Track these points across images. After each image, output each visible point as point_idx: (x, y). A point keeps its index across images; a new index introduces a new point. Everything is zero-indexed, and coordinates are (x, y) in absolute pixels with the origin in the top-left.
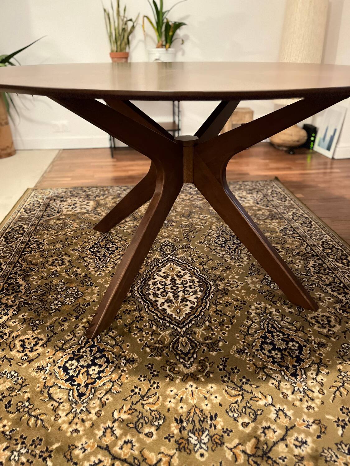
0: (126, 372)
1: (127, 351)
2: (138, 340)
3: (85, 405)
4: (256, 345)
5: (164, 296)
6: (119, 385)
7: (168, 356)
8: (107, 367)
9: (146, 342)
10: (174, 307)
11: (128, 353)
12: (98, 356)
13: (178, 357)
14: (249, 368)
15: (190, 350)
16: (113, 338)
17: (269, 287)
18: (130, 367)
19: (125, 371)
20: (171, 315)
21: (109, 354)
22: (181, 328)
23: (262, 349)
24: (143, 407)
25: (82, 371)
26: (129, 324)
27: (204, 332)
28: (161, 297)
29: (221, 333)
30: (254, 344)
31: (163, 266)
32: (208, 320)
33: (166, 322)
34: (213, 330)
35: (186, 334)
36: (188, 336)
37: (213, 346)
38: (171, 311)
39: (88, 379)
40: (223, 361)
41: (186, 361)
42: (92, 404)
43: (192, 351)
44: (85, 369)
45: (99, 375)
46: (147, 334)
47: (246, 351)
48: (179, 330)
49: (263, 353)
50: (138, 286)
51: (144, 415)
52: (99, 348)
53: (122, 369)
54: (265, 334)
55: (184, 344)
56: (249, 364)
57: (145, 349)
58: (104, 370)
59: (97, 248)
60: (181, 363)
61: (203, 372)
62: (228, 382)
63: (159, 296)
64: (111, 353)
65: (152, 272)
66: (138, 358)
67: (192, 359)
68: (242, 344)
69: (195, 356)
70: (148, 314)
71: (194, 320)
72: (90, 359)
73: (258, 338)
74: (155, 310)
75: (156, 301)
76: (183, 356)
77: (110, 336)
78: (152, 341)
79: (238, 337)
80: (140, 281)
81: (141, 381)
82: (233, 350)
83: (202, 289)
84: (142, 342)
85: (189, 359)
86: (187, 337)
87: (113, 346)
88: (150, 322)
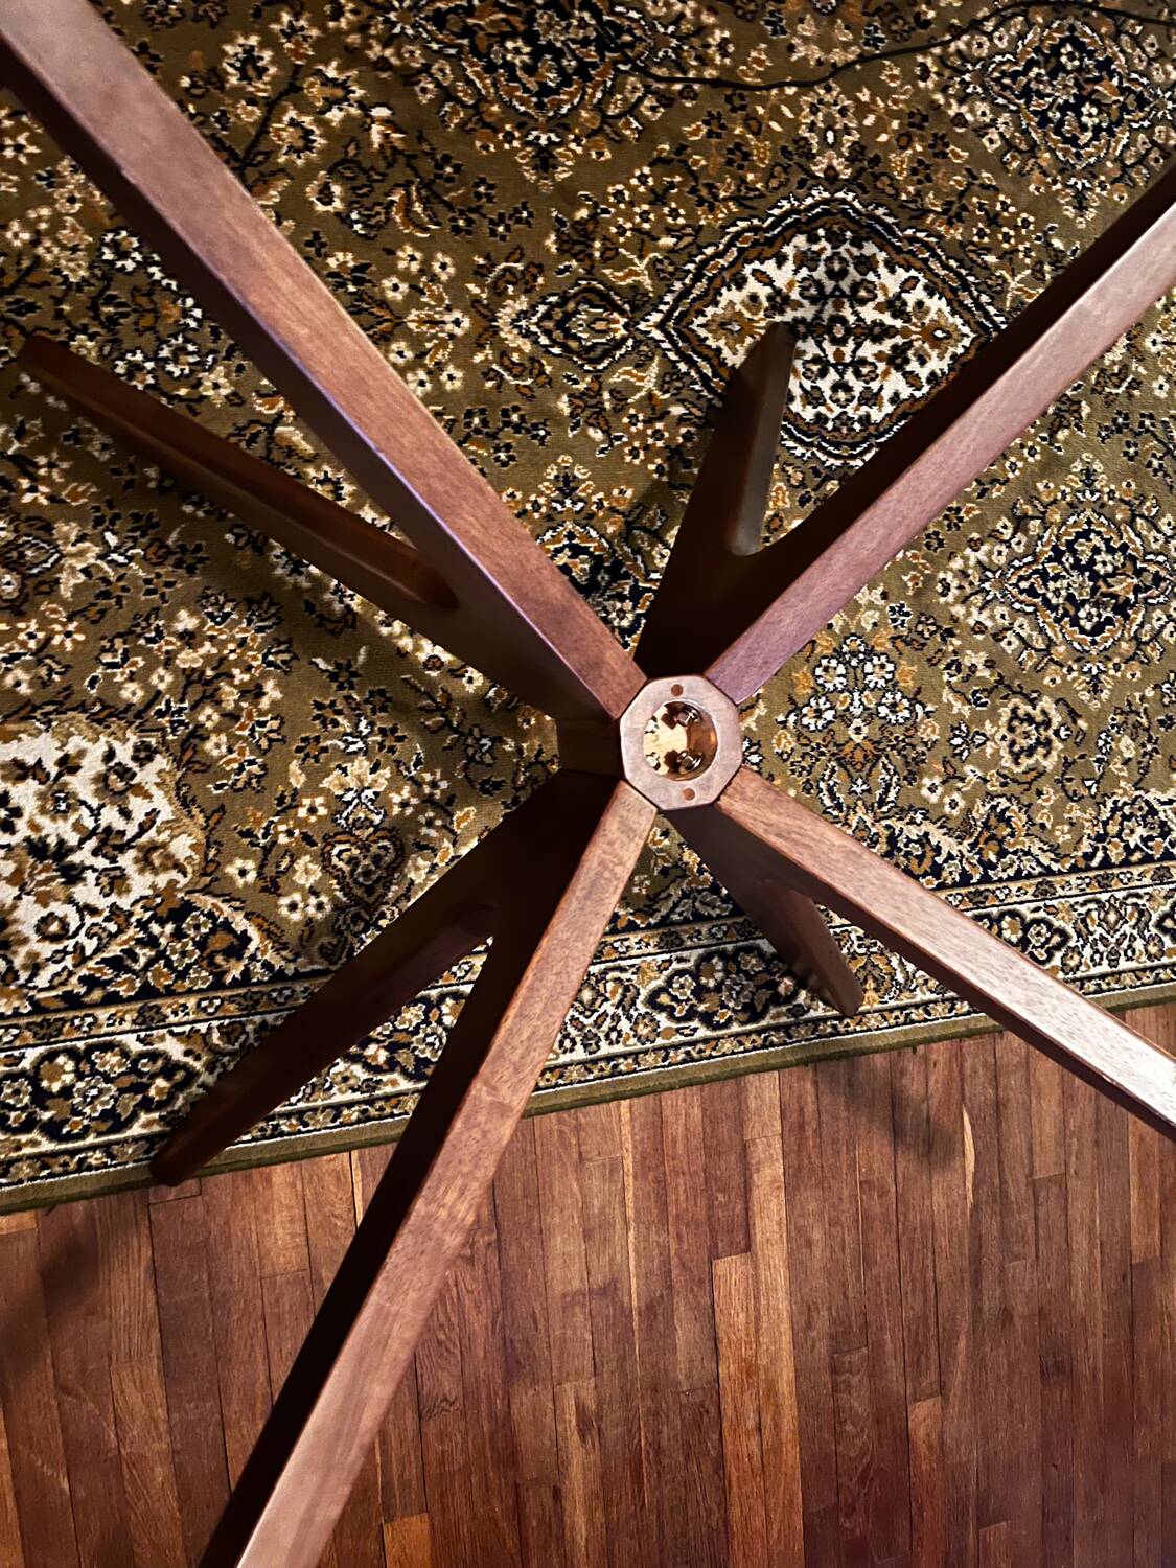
0: (507, 146)
1: (579, 150)
2: (620, 187)
3: (410, 32)
4: (590, 539)
5: (804, 289)
6: (466, 124)
7: (561, 272)
8: (526, 90)
9: (612, 210)
10: (748, 315)
11: (573, 152)
12: (565, 62)
13: (553, 299)
14: (512, 495)
15: (579, 339)
16: (632, 109)
17: (829, 652)
18: (522, 158)
19: (510, 143)
20: (716, 304)
21: (572, 95)
22: (661, 326)
23: (576, 551)
24: (400, 186)
25: (516, 20)
26: (685, 162)
27: (643, 393)
28: (799, 277)
29: (636, 444)
30: (593, 534)
31: (956, 307)
32: (690, 413)
33: (687, 281)
34: (648, 422)
35: (640, 337)
36: (630, 342)
37: (589, 408)
38: (731, 303)
39: (490, 35)
40: (536, 427)
41: (541, 319)
42: (411, 48)
43: (573, 344)
44: (521, 28)
45: (501, 67)
46: (644, 216)
47: (568, 502)
48: (656, 317)
49: (558, 551)
50: (857, 204)
51: (375, 185)
52: (594, 66)
53: (517, 134)
54: (627, 576)
55: (600, 326)
56: (525, 499)
57: (588, 206)
58: (517, 80)
59: (1079, 70)
60: (533, 309)
61: (501, 365)
62: (468, 425)
63: (804, 272)
64: (576, 101)
65: (925, 261)
66: (554, 180)
67: (544, 340)
68: (594, 498)
69: (556, 350)
70: (723, 227)
71: (693, 373)
72: (557, 39)
73: (615, 551)
74: (741, 251)
75: (781, 260)
76: (558, 314)
77: (640, 100)
78: (613, 230)
79: (622, 492)
80: (880, 212)
81: (477, 185)
82: (573, 464)
83: (830, 426)
84: (612, 199)
85: (548, 333)
86: (624, 339)
87: (600, 108)
88: (689, 230)
